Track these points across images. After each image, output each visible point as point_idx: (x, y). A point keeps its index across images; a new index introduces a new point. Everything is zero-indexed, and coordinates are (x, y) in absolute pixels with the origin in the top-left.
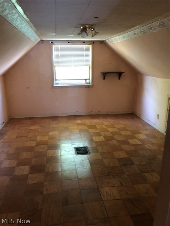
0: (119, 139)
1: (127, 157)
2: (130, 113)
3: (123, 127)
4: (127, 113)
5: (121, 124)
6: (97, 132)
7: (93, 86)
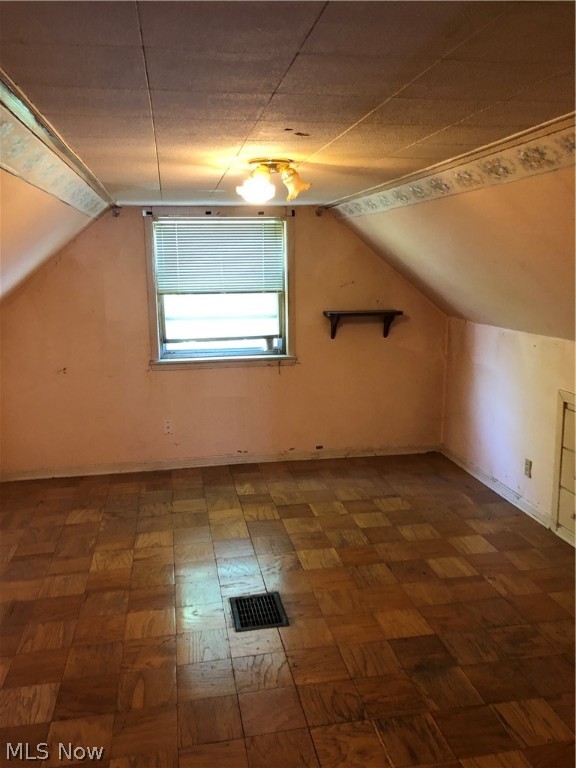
0: (394, 556)
1: (429, 631)
2: (428, 453)
3: (406, 506)
4: (416, 452)
5: (399, 496)
6: (312, 530)
7: (294, 361)
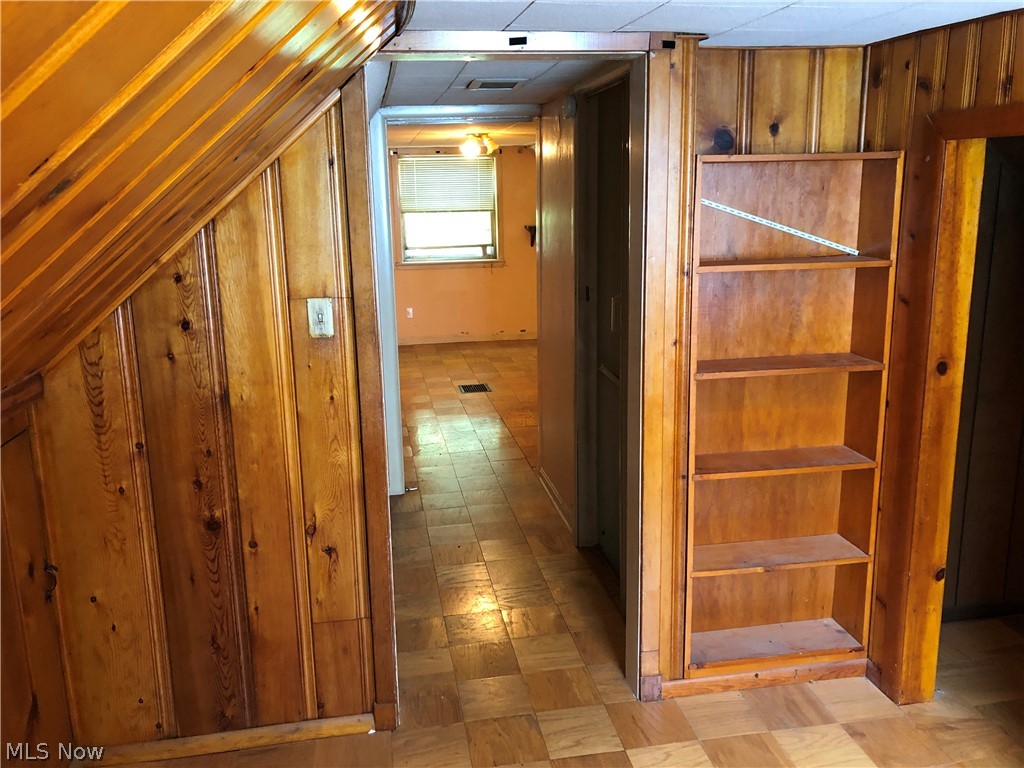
7: (503, 263)
